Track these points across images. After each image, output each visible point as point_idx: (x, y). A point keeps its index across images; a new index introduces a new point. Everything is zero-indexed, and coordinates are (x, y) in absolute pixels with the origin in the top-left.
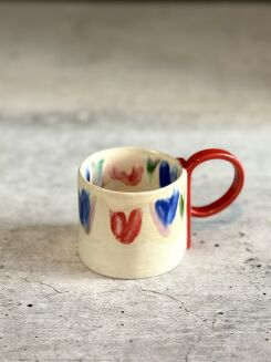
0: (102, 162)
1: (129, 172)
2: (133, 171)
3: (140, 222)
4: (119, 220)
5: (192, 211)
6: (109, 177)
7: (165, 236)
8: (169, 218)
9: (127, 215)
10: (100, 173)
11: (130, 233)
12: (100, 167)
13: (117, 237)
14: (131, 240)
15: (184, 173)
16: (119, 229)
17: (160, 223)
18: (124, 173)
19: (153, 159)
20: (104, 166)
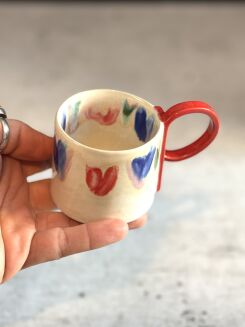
0: (79, 103)
1: (105, 113)
2: (109, 112)
3: (115, 178)
4: (95, 176)
5: (165, 156)
6: (84, 117)
7: (138, 188)
8: (144, 173)
9: (104, 171)
10: (76, 114)
11: (105, 186)
12: (77, 109)
13: (92, 190)
14: (106, 192)
15: (162, 125)
16: (94, 182)
17: (135, 178)
18: (99, 114)
19: (131, 104)
20: (81, 107)
